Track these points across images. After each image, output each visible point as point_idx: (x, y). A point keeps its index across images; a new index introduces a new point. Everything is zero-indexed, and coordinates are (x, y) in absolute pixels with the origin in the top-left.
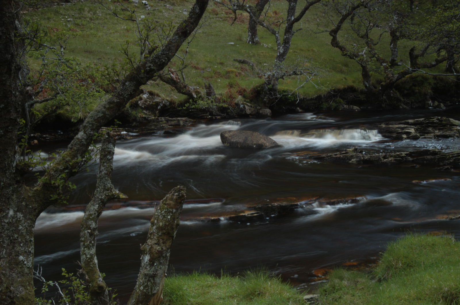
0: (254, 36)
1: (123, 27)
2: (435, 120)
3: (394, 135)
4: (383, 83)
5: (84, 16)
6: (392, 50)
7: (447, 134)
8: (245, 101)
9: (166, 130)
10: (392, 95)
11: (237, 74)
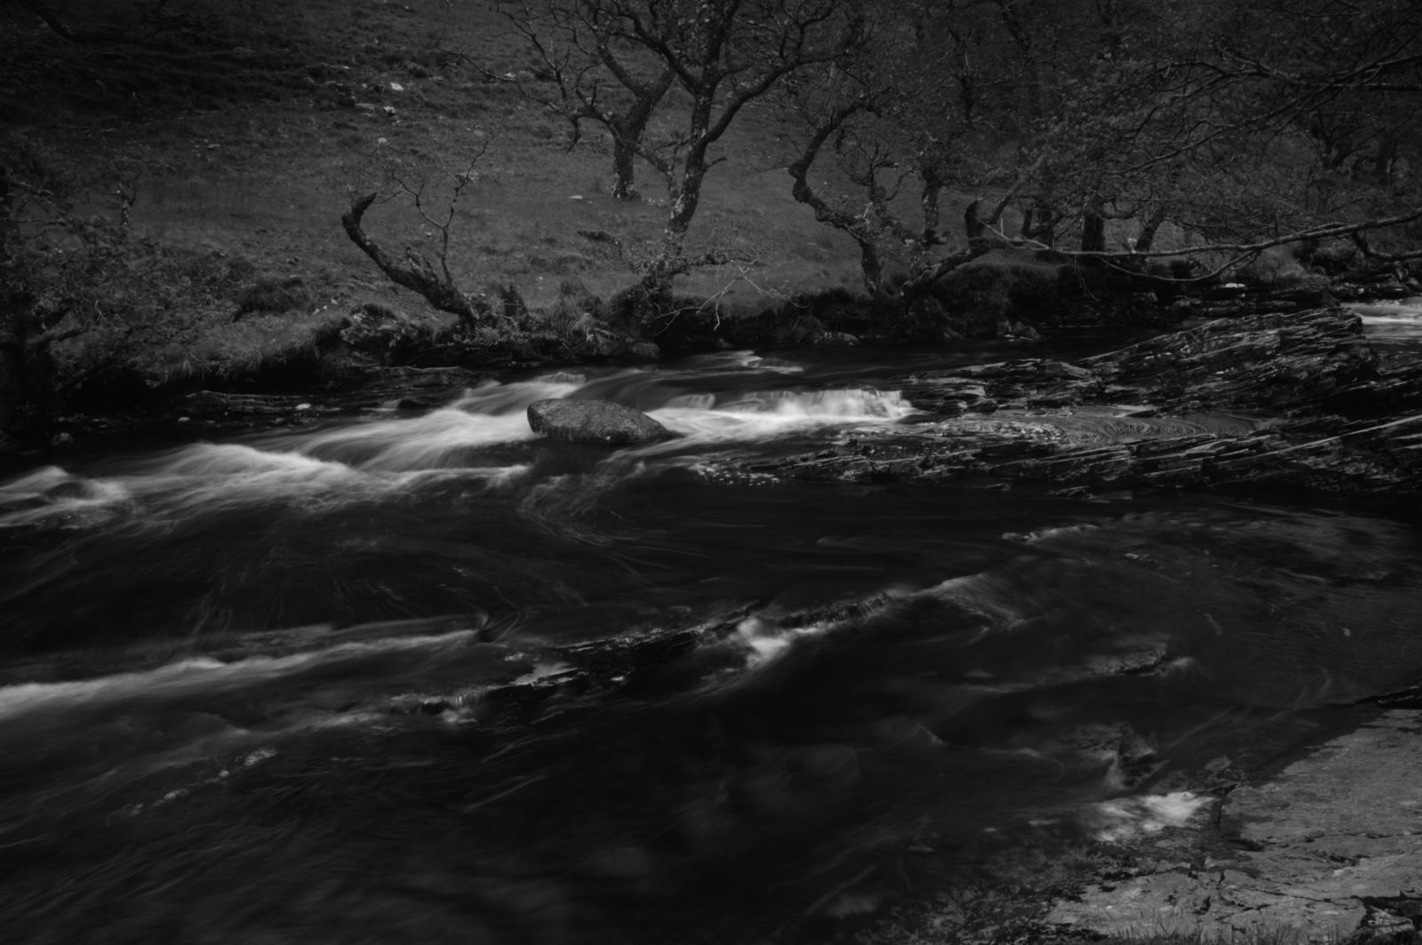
0: (627, 181)
1: (334, 163)
2: (1028, 365)
3: (940, 403)
4: (908, 283)
5: (246, 138)
6: (927, 210)
7: (1058, 397)
8: (597, 325)
9: (406, 398)
10: (927, 309)
11: (584, 263)
